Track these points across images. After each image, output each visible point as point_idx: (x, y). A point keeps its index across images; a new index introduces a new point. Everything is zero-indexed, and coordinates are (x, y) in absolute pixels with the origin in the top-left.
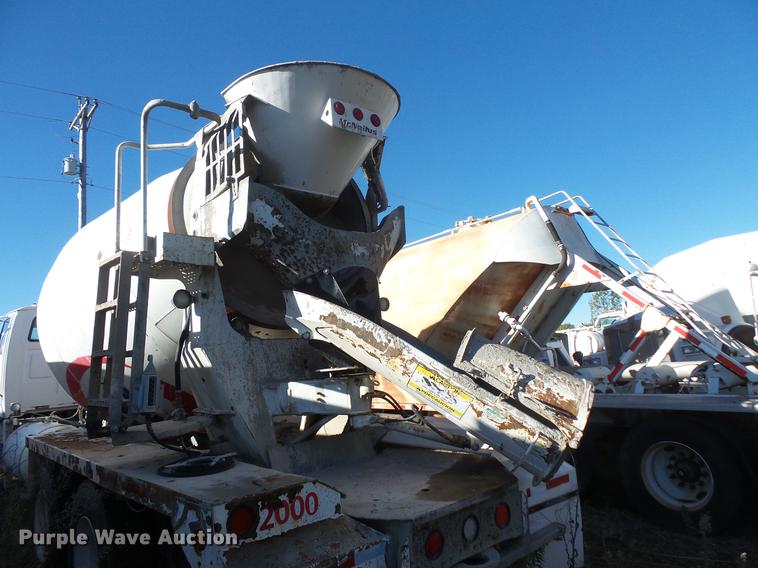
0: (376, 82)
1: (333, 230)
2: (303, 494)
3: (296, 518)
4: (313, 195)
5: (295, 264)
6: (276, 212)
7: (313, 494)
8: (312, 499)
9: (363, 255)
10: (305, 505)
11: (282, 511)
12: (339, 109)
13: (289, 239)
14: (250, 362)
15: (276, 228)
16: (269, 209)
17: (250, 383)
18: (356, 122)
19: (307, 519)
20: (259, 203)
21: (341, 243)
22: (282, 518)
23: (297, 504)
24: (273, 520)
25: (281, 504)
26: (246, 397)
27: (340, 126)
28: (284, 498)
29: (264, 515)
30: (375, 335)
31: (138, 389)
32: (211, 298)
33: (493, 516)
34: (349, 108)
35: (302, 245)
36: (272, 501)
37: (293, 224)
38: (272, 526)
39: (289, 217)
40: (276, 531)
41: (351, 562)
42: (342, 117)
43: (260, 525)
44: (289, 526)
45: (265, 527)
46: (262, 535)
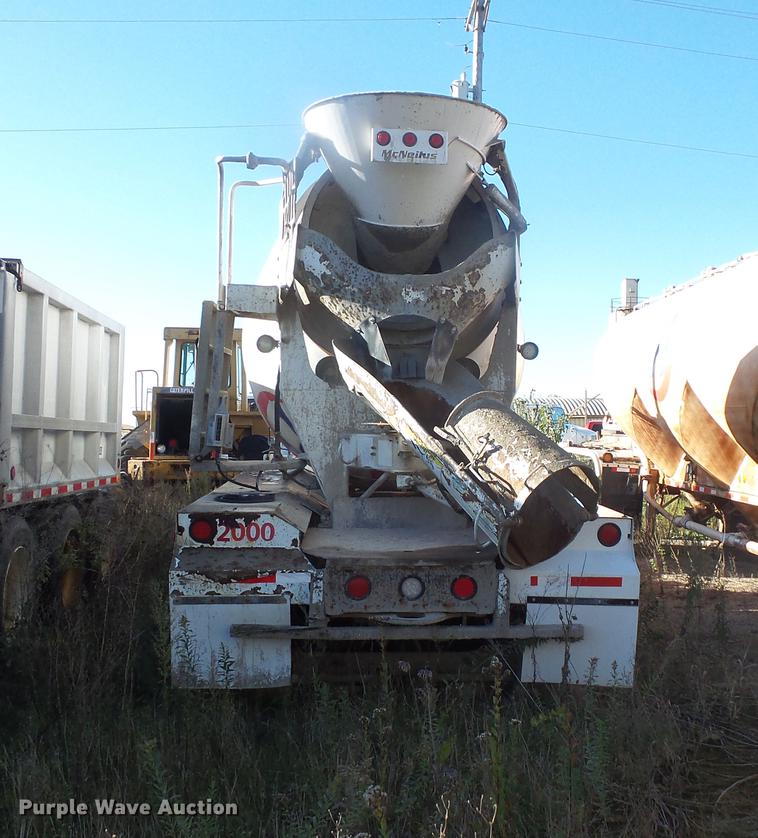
0: (424, 100)
1: (381, 275)
2: (260, 522)
3: (251, 540)
5: (344, 312)
6: (324, 258)
7: (269, 524)
8: (268, 529)
9: (417, 301)
10: (261, 532)
11: (238, 531)
12: (383, 139)
13: (336, 286)
14: (332, 410)
15: (324, 276)
16: (318, 255)
17: (328, 431)
18: (406, 149)
19: (260, 543)
20: (308, 250)
21: (390, 289)
23: (253, 528)
24: (229, 535)
25: (238, 526)
26: (322, 444)
27: (382, 159)
28: (240, 521)
29: (221, 530)
31: (212, 425)
32: (291, 343)
33: (448, 584)
34: (397, 135)
35: (349, 293)
36: (230, 521)
37: (339, 270)
38: (228, 540)
39: (336, 263)
40: (232, 544)
41: (271, 578)
42: (387, 148)
43: (217, 536)
44: (244, 544)
45: (221, 539)
46: (218, 544)
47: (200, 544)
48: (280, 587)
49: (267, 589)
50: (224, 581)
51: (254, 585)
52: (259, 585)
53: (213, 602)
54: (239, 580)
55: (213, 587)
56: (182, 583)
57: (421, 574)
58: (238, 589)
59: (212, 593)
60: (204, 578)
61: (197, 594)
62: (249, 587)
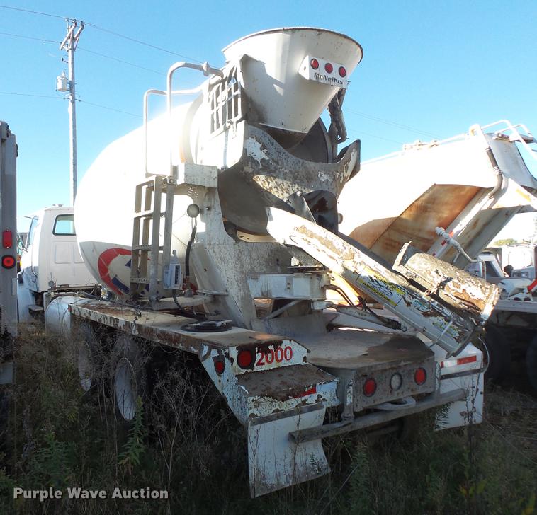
0: (346, 41)
1: (305, 162)
2: (283, 346)
3: (278, 361)
4: (289, 132)
5: (276, 187)
6: (263, 147)
7: (289, 348)
8: (288, 350)
9: (327, 181)
10: (284, 354)
11: (270, 356)
12: (314, 65)
13: (272, 168)
14: (239, 258)
15: (263, 160)
16: (259, 145)
17: (239, 274)
18: (327, 74)
19: (284, 363)
20: (251, 140)
21: (311, 172)
22: (270, 360)
23: (279, 352)
24: (264, 360)
25: (270, 351)
26: (236, 283)
27: (314, 79)
28: (271, 347)
29: (259, 356)
30: (335, 243)
31: (167, 273)
33: (413, 375)
34: (322, 63)
35: (282, 174)
36: (263, 347)
37: (275, 157)
38: (263, 364)
39: (273, 151)
40: (266, 367)
41: (313, 391)
42: (317, 71)
43: (256, 362)
44: (274, 365)
45: (259, 364)
46: (258, 368)
47: (245, 371)
48: (319, 396)
49: (311, 399)
50: (285, 399)
51: (303, 398)
52: (306, 397)
53: (278, 418)
54: (295, 396)
55: (277, 405)
56: (256, 407)
57: (401, 372)
58: (293, 403)
59: (276, 411)
60: (270, 399)
61: (267, 414)
62: (299, 400)
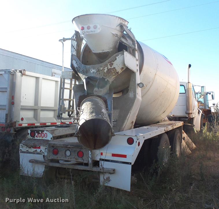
1: (86, 66)
3: (42, 137)
7: (46, 133)
8: (46, 135)
9: (94, 72)
10: (44, 135)
11: (40, 135)
12: (83, 28)
16: (75, 62)
18: (88, 30)
19: (44, 138)
21: (88, 69)
23: (43, 134)
24: (38, 136)
25: (40, 133)
27: (82, 34)
28: (40, 132)
29: (36, 134)
33: (77, 153)
35: (81, 72)
36: (38, 132)
37: (79, 65)
38: (38, 137)
40: (38, 138)
41: (39, 148)
42: (83, 31)
43: (36, 136)
44: (41, 138)
45: (36, 137)
46: (36, 138)
47: (32, 138)
48: (41, 150)
49: (39, 150)
50: (30, 148)
51: (36, 149)
52: (37, 149)
53: (27, 153)
54: (33, 148)
55: (28, 149)
56: (22, 148)
57: (70, 149)
58: (33, 150)
59: (27, 151)
60: (26, 146)
61: (25, 151)
